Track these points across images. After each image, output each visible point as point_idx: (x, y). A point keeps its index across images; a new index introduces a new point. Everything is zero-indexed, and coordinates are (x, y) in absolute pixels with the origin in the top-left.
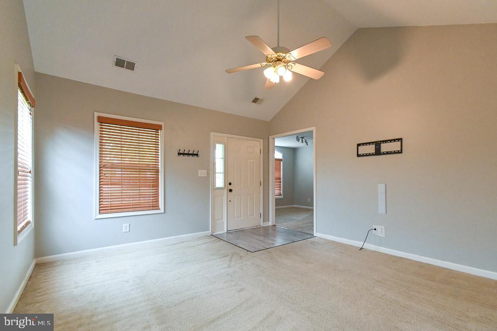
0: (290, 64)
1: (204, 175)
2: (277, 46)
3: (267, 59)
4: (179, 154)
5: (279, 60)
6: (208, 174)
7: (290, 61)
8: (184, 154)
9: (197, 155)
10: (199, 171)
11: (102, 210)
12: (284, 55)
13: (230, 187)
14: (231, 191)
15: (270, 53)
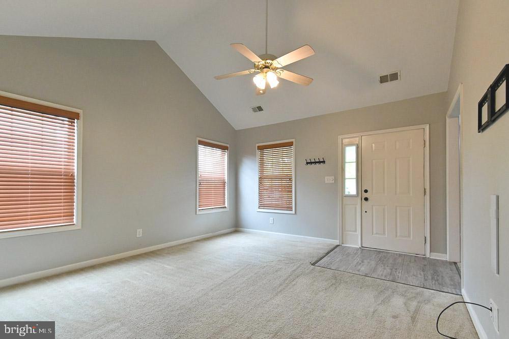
0: (278, 70)
1: (331, 182)
2: (265, 53)
3: (255, 66)
4: (307, 163)
5: (267, 67)
6: (336, 180)
7: (277, 68)
8: (311, 163)
9: (324, 162)
10: (326, 177)
11: (261, 206)
12: (270, 61)
13: (365, 195)
14: (366, 199)
15: (256, 59)
